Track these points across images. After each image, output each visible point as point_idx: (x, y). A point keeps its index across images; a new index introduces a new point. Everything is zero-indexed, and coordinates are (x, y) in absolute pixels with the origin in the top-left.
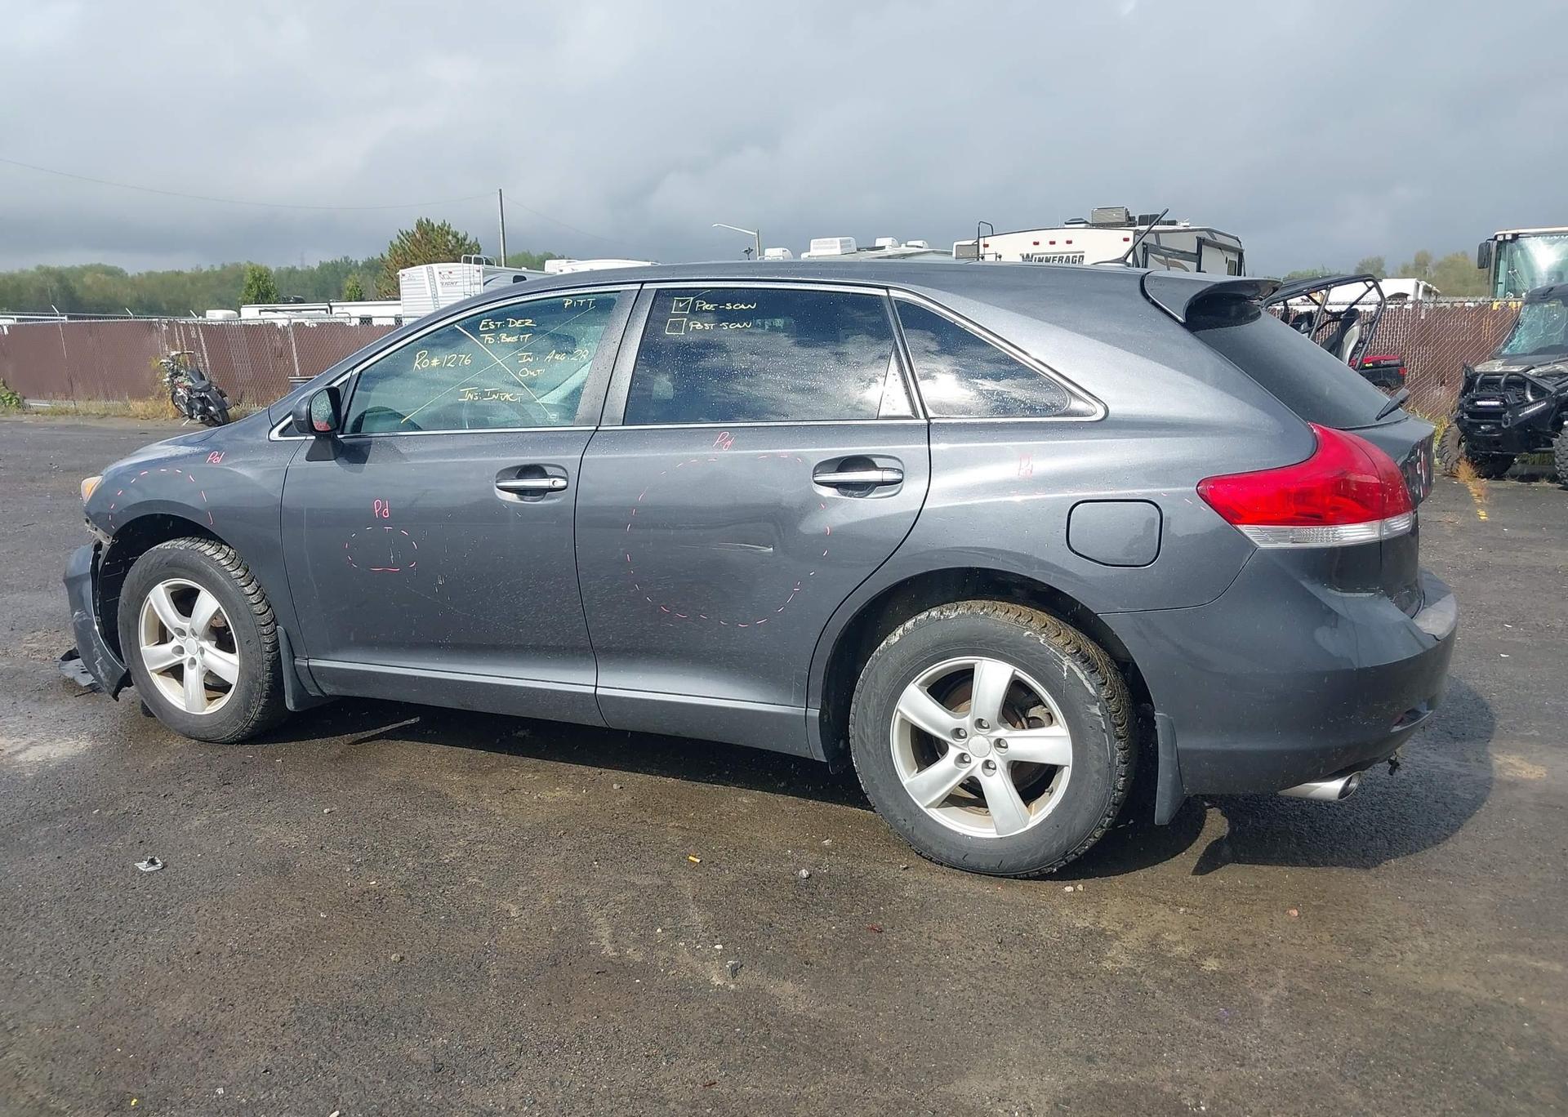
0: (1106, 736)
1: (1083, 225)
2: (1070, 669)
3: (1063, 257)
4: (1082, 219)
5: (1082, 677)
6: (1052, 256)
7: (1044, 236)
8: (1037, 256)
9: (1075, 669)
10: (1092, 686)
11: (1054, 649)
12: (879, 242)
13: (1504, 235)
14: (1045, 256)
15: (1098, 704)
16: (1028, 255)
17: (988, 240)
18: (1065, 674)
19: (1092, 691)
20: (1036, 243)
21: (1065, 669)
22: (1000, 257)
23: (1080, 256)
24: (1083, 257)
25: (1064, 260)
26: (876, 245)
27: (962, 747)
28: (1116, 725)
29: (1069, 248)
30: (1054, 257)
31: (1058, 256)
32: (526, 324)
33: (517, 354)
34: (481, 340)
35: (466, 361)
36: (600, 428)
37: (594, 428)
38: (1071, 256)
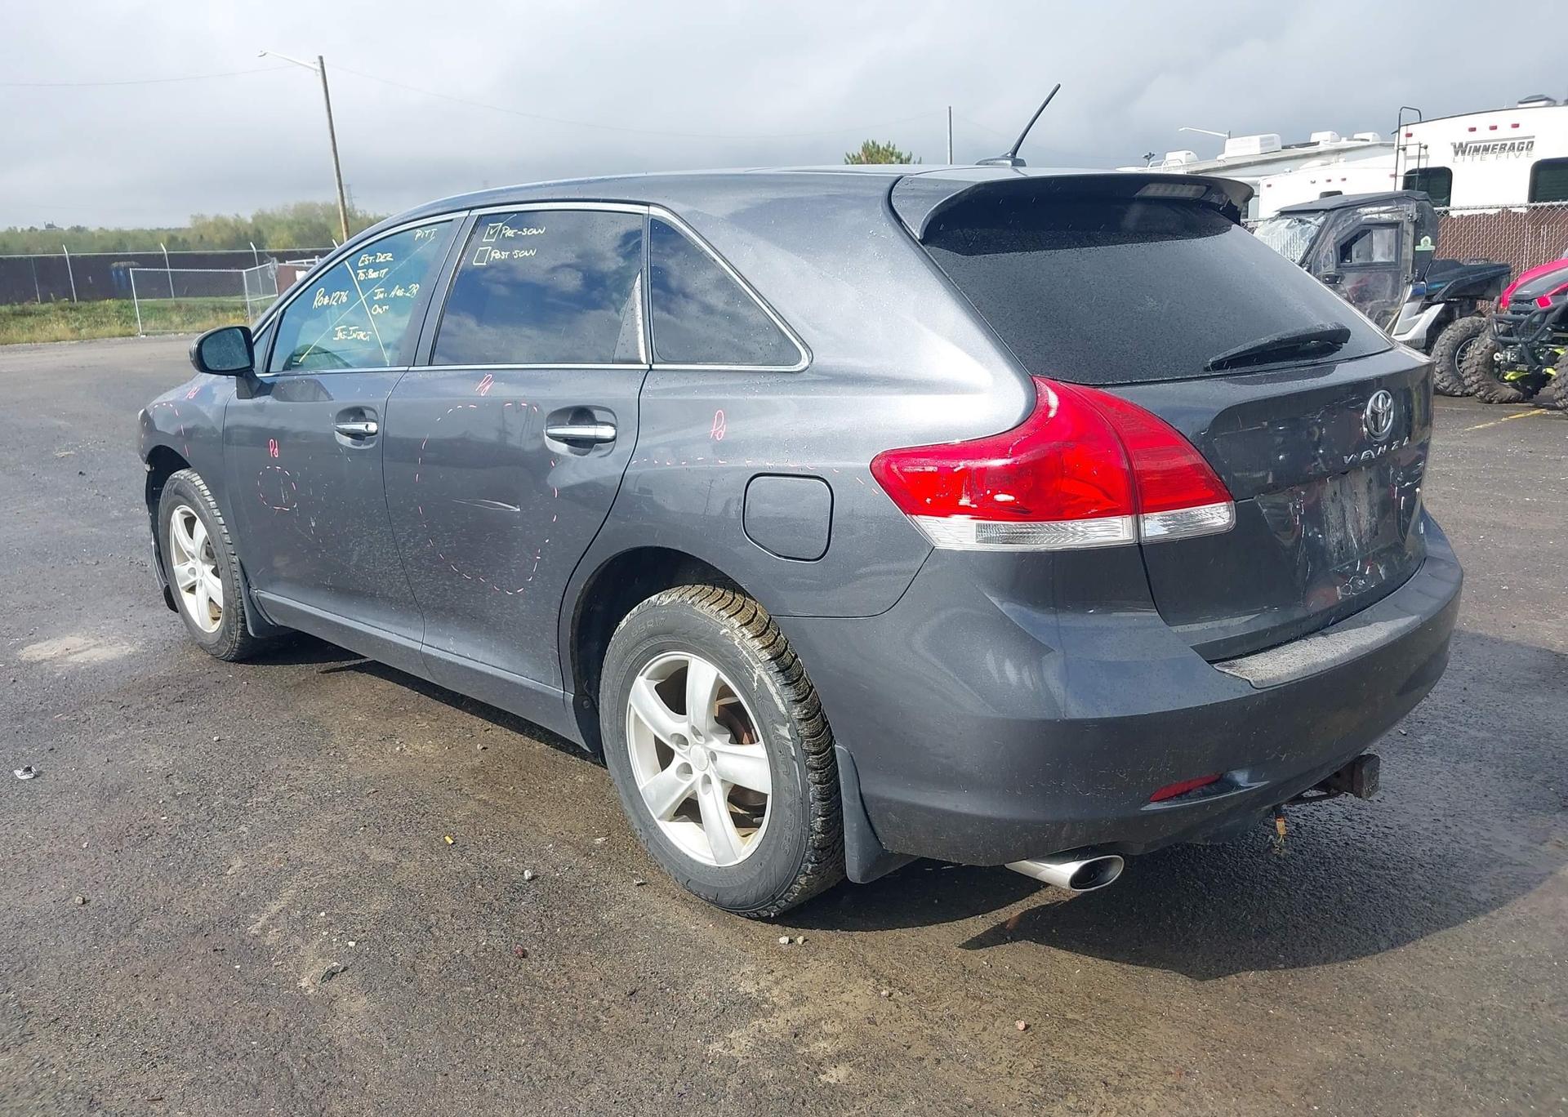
0: (796, 765)
2: (760, 679)
3: (1506, 145)
5: (772, 690)
6: (1492, 144)
7: (1482, 121)
8: (1473, 145)
9: (767, 679)
10: (783, 702)
11: (748, 652)
12: (1314, 138)
14: (1482, 145)
15: (788, 725)
16: (1461, 144)
17: (1411, 129)
18: (755, 684)
19: (782, 708)
20: (1473, 129)
21: (756, 679)
22: (1426, 147)
23: (1529, 143)
24: (1532, 142)
25: (1507, 148)
26: (1312, 141)
27: (684, 755)
28: (808, 753)
29: (1516, 133)
30: (1494, 145)
31: (1500, 143)
32: (387, 258)
33: (375, 290)
34: (357, 276)
35: (344, 298)
36: (411, 368)
37: (406, 369)
38: (1517, 142)
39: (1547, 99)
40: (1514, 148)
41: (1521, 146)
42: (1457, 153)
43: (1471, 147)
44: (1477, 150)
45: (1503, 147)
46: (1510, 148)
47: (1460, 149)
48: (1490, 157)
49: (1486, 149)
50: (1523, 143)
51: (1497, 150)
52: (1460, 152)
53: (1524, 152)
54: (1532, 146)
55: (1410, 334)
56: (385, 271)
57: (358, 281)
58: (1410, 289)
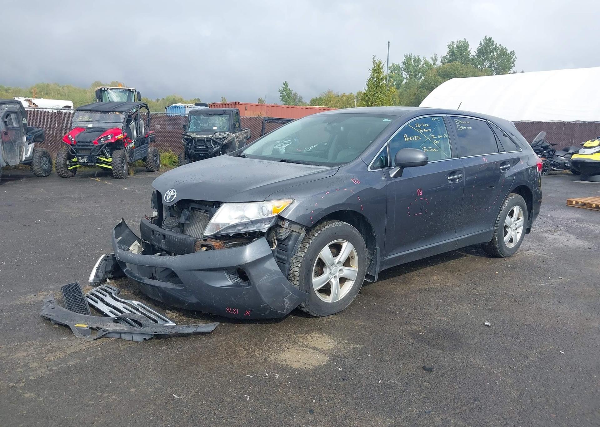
32: (427, 126)
33: (431, 135)
34: (419, 130)
35: (419, 138)
36: (460, 158)
37: (458, 158)
55: (28, 155)
56: (430, 129)
57: (421, 132)
58: (25, 138)
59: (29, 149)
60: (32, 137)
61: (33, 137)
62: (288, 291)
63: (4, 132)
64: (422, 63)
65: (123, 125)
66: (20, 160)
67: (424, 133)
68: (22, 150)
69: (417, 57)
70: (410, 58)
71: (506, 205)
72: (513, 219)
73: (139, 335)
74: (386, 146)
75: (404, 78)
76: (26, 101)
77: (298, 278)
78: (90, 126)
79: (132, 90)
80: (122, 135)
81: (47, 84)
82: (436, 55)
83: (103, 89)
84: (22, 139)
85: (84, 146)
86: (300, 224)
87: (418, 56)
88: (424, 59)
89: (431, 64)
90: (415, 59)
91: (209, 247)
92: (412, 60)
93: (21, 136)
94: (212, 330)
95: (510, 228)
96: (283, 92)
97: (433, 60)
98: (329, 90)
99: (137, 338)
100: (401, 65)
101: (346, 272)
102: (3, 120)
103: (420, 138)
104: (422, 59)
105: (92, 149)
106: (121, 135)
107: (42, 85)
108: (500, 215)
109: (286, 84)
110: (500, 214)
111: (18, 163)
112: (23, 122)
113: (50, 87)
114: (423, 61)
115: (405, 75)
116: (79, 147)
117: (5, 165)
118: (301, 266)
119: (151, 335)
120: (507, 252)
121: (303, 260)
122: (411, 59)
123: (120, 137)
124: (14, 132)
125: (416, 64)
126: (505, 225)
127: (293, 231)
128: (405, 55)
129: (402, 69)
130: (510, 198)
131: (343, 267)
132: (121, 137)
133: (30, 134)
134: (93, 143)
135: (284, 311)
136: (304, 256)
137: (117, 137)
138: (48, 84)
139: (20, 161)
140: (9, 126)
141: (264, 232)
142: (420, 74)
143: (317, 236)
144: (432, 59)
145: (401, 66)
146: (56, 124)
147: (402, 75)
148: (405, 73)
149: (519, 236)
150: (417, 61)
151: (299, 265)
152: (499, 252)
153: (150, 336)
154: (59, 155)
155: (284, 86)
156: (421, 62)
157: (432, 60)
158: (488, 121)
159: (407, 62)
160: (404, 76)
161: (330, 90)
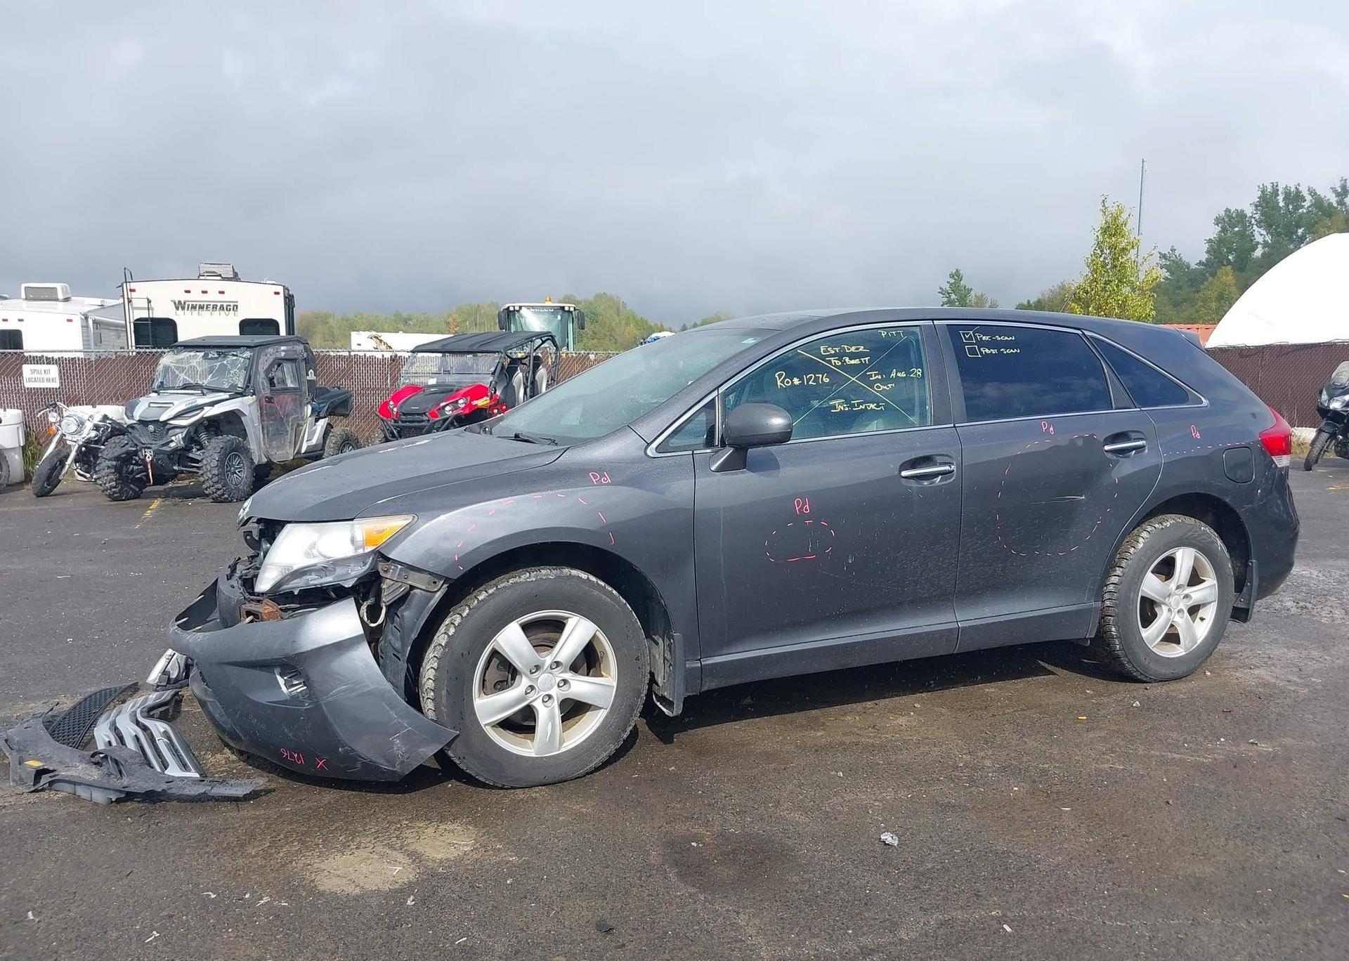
1: (219, 278)
3: (217, 306)
4: (215, 272)
5: (1224, 548)
6: (205, 304)
7: (194, 286)
8: (191, 303)
11: (1213, 535)
13: (514, 307)
14: (198, 304)
16: (180, 302)
17: (133, 286)
18: (1219, 548)
19: (1227, 555)
20: (188, 292)
21: (1219, 545)
23: (234, 306)
24: (237, 306)
25: (218, 308)
29: (221, 297)
30: (207, 305)
31: (212, 304)
32: (860, 350)
33: (867, 372)
34: (830, 362)
35: (824, 379)
36: (956, 425)
37: (952, 425)
38: (225, 304)
39: (220, 275)
40: (223, 309)
41: (229, 307)
42: (177, 309)
43: (188, 305)
44: (194, 307)
45: (215, 307)
46: (220, 308)
47: (179, 305)
48: (205, 313)
49: (201, 307)
50: (230, 306)
51: (211, 309)
52: (180, 308)
53: (232, 311)
54: (237, 308)
55: (314, 441)
56: (867, 359)
57: (835, 366)
58: (310, 408)
59: (315, 430)
60: (324, 406)
61: (327, 407)
62: (400, 720)
63: (267, 397)
64: (1307, 204)
65: (491, 379)
66: (296, 451)
67: (844, 367)
68: (302, 434)
69: (1292, 190)
70: (1275, 192)
71: (1140, 546)
72: (1172, 584)
73: (101, 789)
74: (714, 399)
75: (1258, 243)
76: (371, 338)
77: (432, 694)
78: (432, 381)
79: (567, 309)
80: (488, 398)
81: (476, 306)
82: (1346, 180)
83: (511, 309)
84: (304, 411)
85: (413, 422)
86: (431, 574)
87: (1296, 188)
88: (1310, 194)
89: (1330, 205)
90: (1287, 194)
91: (256, 616)
92: (1281, 198)
93: (302, 406)
94: (245, 793)
95: (1164, 604)
96: (949, 293)
97: (1338, 194)
98: (1061, 283)
99: (99, 797)
100: (1249, 211)
101: (581, 687)
102: (267, 377)
103: (826, 380)
104: (1305, 193)
105: (427, 427)
106: (485, 398)
107: (468, 307)
108: (1121, 569)
109: (957, 276)
110: (1122, 567)
111: (292, 458)
112: (308, 378)
113: (482, 311)
114: (1308, 198)
115: (1261, 235)
116: (404, 424)
117: (265, 460)
118: (438, 668)
119: (121, 791)
120: (1153, 666)
121: (444, 654)
122: (1278, 195)
123: (482, 402)
124: (287, 398)
125: (1291, 207)
126: (1143, 598)
127: (412, 587)
128: (1261, 187)
129: (1253, 221)
130: (1157, 526)
131: (568, 675)
132: (486, 402)
133: (321, 401)
134: (429, 416)
135: (394, 767)
136: (447, 644)
137: (475, 402)
138: (479, 306)
139: (297, 453)
140: (278, 387)
141: (346, 586)
142: (1300, 231)
143: (482, 600)
144: (1334, 191)
145: (1249, 214)
146: (389, 381)
147: (1254, 236)
148: (1259, 230)
149: (1202, 629)
150: (1294, 197)
151: (436, 664)
152: (1128, 666)
153: (119, 793)
154: (370, 441)
155: (952, 281)
156: (1305, 200)
157: (1334, 195)
158: (1086, 333)
159: (1267, 201)
160: (1259, 239)
161: (1065, 283)
